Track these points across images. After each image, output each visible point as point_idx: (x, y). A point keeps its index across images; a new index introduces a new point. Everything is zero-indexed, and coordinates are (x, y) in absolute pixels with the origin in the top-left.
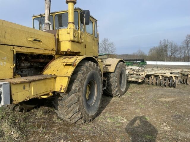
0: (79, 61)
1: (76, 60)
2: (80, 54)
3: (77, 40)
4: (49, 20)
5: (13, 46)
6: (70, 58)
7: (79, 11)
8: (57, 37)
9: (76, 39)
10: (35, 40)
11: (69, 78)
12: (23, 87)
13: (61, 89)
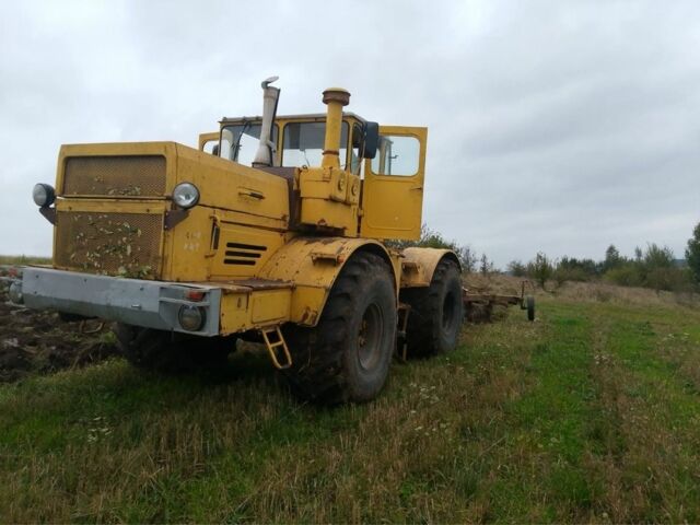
0: (350, 252)
1: (342, 249)
2: (347, 233)
3: (344, 198)
4: (271, 140)
5: (213, 207)
6: (325, 243)
7: (352, 122)
8: (295, 187)
9: (341, 196)
10: (253, 195)
11: (326, 290)
12: (236, 301)
13: (306, 316)
